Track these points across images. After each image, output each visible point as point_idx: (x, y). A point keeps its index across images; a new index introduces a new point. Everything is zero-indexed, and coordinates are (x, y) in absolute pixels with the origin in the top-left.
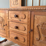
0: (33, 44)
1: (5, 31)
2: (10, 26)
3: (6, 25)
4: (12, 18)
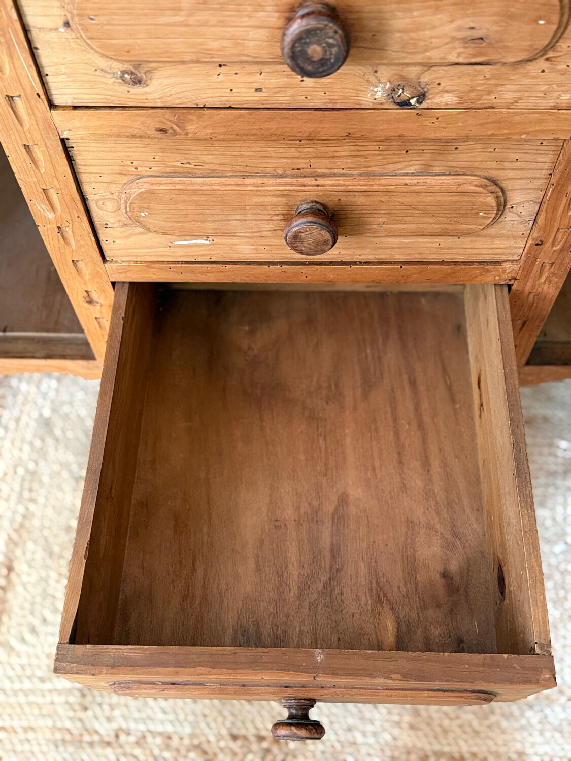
4: (168, 70)
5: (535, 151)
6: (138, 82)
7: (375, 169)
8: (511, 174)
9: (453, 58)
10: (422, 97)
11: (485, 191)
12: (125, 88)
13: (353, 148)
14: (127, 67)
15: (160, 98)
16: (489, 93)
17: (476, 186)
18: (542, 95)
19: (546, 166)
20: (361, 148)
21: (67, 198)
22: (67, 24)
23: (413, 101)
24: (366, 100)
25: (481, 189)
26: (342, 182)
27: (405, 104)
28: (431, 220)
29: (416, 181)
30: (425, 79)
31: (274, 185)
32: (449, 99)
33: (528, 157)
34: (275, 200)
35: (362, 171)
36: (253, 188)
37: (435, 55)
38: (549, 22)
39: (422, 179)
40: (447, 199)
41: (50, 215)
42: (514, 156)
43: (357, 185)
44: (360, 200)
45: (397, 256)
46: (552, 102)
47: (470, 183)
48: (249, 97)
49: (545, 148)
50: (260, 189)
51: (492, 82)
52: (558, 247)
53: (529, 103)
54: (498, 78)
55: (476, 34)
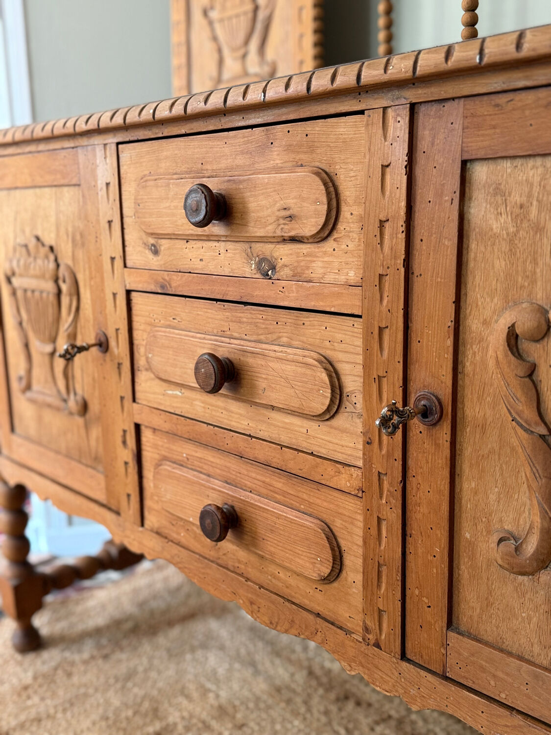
0: (451, 623)
1: (96, 432)
2: (141, 362)
3: (103, 345)
4: (166, 244)
5: (351, 334)
6: (156, 252)
7: (262, 337)
8: (341, 356)
10: (274, 268)
11: (319, 366)
12: (152, 257)
13: (249, 316)
14: (154, 242)
15: (164, 264)
16: (308, 268)
17: (314, 359)
18: (337, 271)
20: (254, 316)
23: (270, 273)
24: (248, 271)
25: (316, 363)
26: (242, 343)
27: (266, 275)
28: (291, 392)
29: (281, 350)
30: (273, 254)
32: (287, 272)
36: (199, 340)
37: (271, 230)
38: (322, 203)
40: (299, 370)
42: (339, 336)
43: (250, 347)
44: (250, 361)
45: (282, 438)
46: (343, 279)
47: (311, 357)
48: (198, 265)
49: (356, 330)
50: (202, 341)
51: (308, 259)
52: (384, 452)
53: (330, 278)
54: (308, 255)
55: (287, 213)
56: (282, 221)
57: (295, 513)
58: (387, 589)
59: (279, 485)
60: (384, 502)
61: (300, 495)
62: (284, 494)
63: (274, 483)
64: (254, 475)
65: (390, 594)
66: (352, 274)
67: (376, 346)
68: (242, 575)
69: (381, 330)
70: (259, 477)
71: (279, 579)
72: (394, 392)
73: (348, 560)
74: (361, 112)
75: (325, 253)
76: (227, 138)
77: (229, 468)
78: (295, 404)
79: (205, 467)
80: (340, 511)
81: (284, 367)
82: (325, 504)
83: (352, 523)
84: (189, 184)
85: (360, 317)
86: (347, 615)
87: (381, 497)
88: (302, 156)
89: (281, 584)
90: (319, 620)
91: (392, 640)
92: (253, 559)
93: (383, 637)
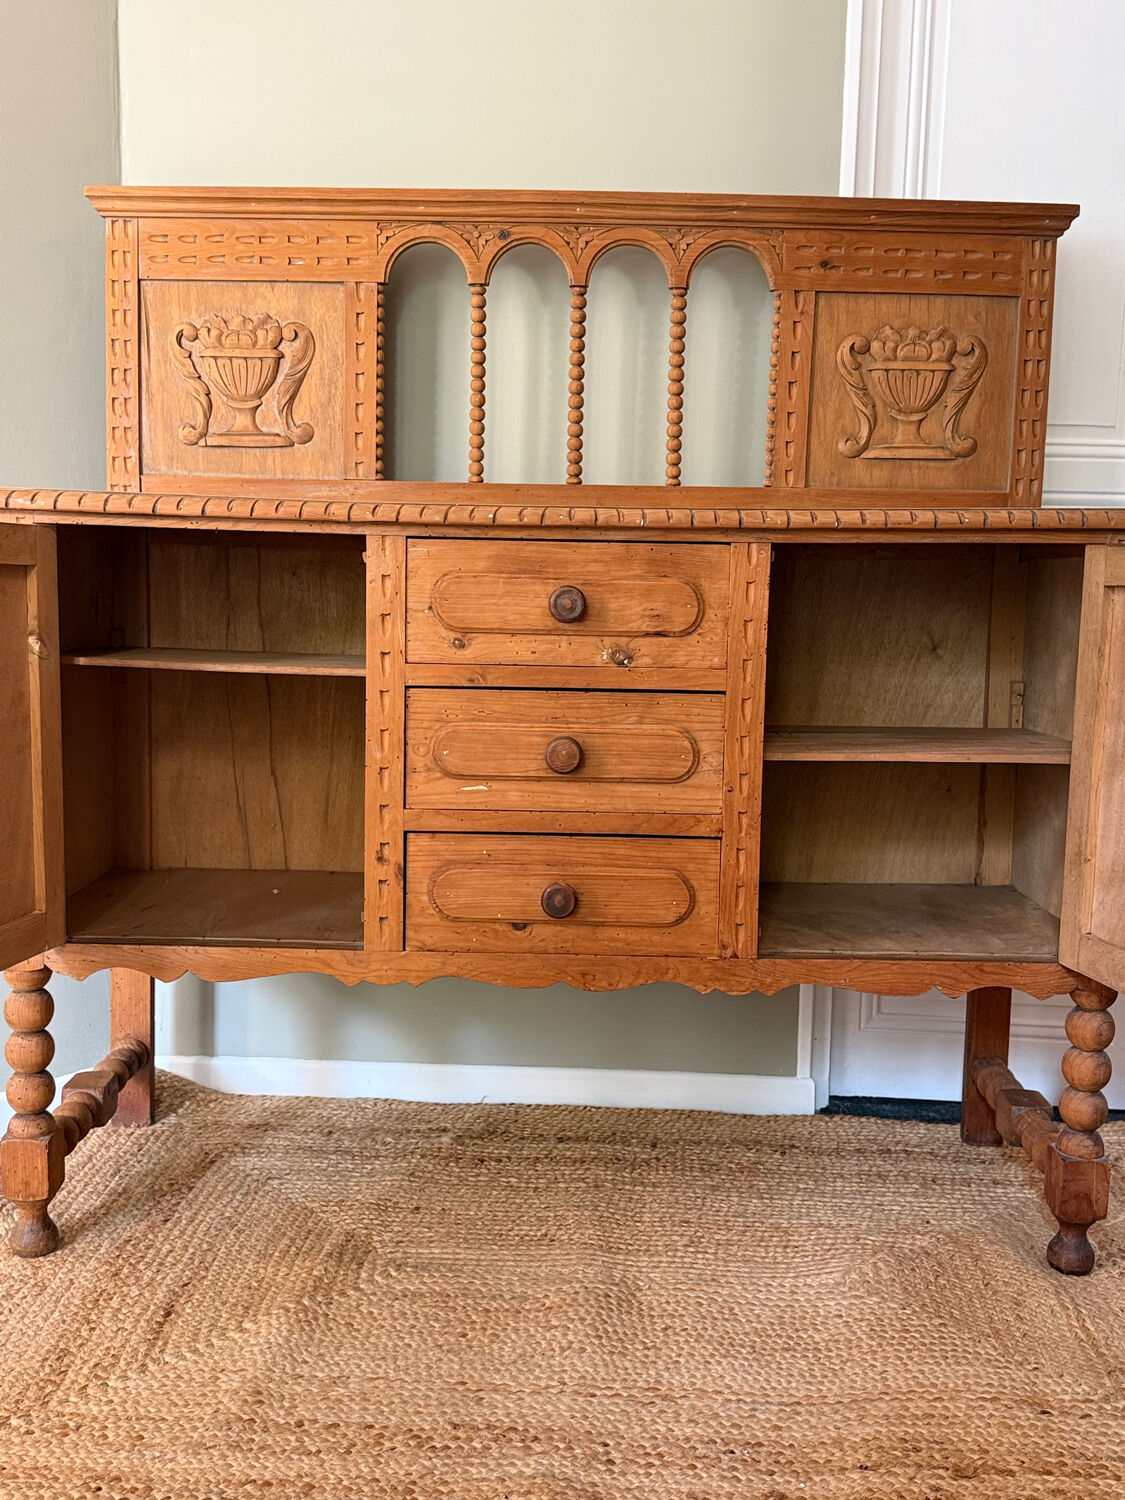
4: (481, 638)
6: (462, 646)
7: (606, 719)
8: (697, 726)
9: (644, 628)
10: (630, 658)
11: (682, 737)
12: (455, 650)
14: (459, 636)
15: (475, 657)
16: (670, 657)
18: (701, 658)
19: (719, 720)
20: (599, 701)
21: (395, 738)
22: (430, 608)
23: (626, 662)
24: (598, 661)
26: (587, 726)
27: (621, 664)
28: (649, 761)
30: (631, 646)
31: (538, 728)
32: (647, 660)
33: (707, 712)
34: (539, 739)
35: (598, 720)
37: (634, 626)
38: (692, 606)
39: (639, 726)
40: (657, 742)
41: (378, 755)
42: (697, 711)
44: (598, 741)
45: (629, 807)
46: (708, 664)
47: (671, 730)
48: (528, 658)
51: (671, 649)
52: (745, 794)
53: (695, 664)
54: (673, 646)
55: (655, 613)
56: (646, 619)
57: (643, 871)
58: (745, 905)
59: (622, 851)
60: (743, 834)
61: (647, 854)
62: (627, 858)
63: (616, 851)
64: (588, 850)
65: (748, 909)
66: (716, 660)
67: (739, 713)
68: (568, 953)
69: (744, 700)
70: (597, 850)
71: (617, 940)
72: (756, 747)
73: (701, 896)
74: (729, 544)
75: (689, 645)
76: (578, 547)
77: (554, 851)
78: (652, 771)
79: (517, 858)
80: (694, 856)
81: (640, 741)
82: (677, 855)
83: (706, 863)
84: (552, 588)
85: (724, 693)
86: (699, 945)
87: (741, 832)
88: (667, 570)
89: (620, 945)
90: (670, 959)
91: (749, 944)
92: (584, 931)
93: (740, 946)
